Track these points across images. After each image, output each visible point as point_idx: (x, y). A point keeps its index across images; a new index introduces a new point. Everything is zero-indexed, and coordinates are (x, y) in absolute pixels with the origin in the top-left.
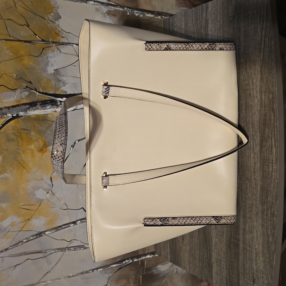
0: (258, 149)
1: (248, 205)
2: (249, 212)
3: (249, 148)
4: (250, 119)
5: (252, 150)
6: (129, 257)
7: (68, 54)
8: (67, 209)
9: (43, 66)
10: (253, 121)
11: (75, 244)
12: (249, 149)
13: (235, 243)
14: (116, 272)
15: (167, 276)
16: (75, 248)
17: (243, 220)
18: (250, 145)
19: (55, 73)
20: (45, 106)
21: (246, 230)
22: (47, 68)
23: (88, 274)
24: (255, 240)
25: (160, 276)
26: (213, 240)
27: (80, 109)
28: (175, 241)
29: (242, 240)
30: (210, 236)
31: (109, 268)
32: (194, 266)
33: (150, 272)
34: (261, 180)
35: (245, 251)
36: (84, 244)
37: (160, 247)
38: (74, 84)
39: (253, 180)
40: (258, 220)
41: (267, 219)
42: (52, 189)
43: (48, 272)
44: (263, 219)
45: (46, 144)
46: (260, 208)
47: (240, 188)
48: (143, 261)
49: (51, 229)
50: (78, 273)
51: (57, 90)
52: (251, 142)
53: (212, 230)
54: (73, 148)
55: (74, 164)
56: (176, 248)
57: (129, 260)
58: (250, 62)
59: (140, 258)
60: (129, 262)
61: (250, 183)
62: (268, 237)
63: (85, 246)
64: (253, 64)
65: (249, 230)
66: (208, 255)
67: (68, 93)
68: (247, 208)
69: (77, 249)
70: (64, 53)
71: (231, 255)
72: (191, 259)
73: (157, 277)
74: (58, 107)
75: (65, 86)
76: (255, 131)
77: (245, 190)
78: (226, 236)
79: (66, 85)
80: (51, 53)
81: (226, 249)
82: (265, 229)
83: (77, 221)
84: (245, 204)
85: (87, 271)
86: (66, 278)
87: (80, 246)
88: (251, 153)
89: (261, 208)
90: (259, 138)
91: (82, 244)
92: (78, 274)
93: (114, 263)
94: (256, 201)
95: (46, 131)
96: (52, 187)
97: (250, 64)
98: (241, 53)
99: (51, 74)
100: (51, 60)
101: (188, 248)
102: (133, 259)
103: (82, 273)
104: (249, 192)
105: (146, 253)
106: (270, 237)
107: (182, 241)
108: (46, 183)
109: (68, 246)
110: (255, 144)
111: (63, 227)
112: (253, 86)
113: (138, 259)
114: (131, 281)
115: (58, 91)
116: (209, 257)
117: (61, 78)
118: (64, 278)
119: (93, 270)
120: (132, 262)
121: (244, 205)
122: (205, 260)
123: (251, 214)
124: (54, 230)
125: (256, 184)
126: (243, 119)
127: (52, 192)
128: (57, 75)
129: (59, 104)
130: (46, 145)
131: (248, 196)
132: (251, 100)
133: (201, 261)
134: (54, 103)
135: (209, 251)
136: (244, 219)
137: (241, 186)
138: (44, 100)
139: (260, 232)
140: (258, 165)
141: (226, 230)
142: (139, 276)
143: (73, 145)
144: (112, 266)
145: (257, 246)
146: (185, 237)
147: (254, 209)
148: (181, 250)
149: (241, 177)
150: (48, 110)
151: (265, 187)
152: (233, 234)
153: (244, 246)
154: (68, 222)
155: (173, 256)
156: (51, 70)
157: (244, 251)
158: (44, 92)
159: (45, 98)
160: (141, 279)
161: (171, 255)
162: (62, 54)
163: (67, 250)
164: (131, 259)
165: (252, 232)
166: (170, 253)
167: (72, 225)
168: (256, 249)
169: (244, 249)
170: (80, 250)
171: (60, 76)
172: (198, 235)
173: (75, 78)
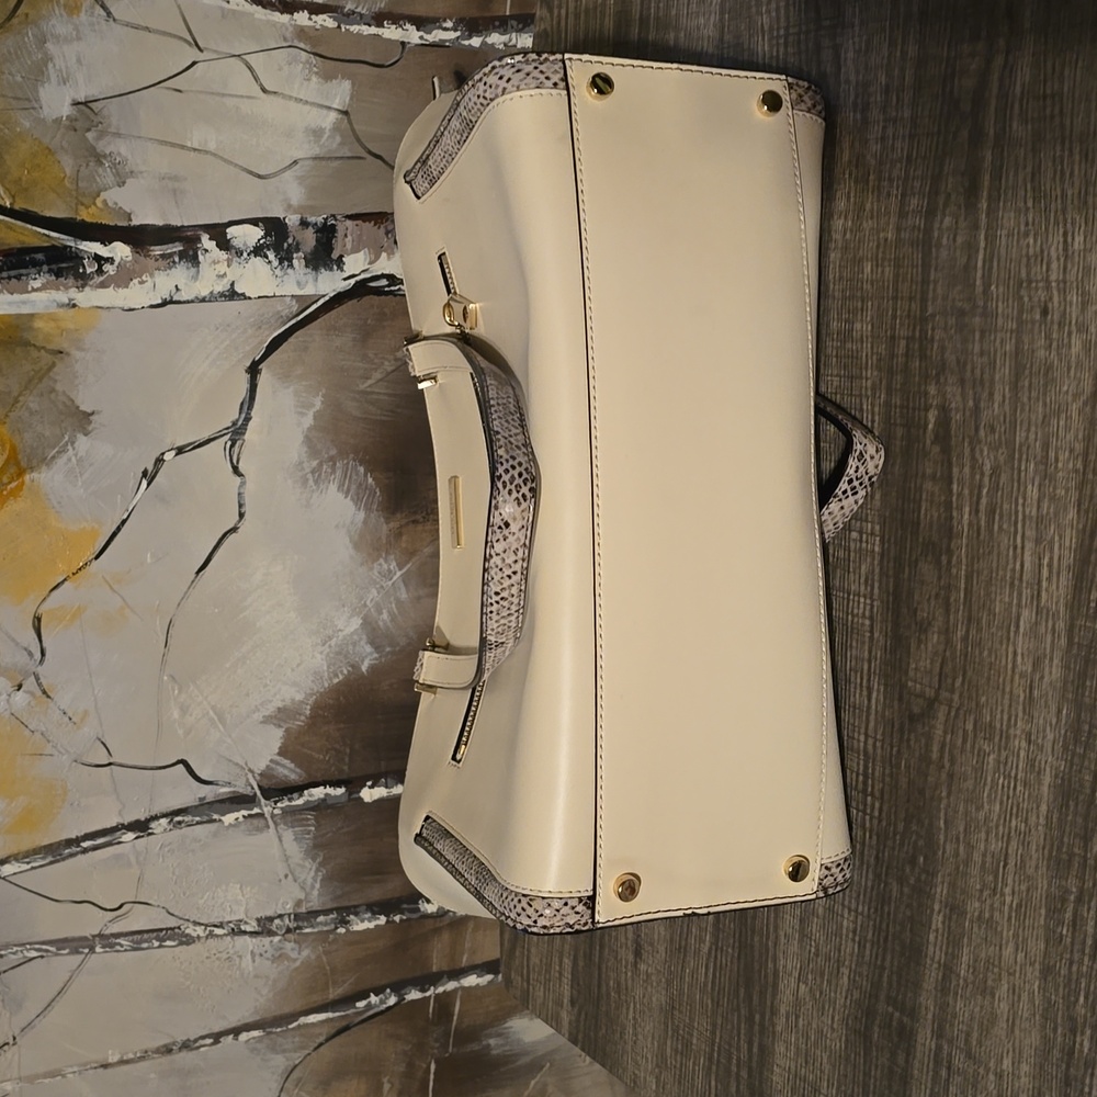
0: (1061, 591)
1: (977, 857)
2: (981, 891)
3: (1013, 578)
4: (1032, 436)
5: (1026, 593)
6: (383, 982)
7: (147, 29)
8: (110, 764)
9: (19, 79)
10: (1046, 446)
11: (139, 920)
12: (1012, 584)
13: (894, 1023)
14: (321, 1045)
15: (548, 1064)
16: (140, 938)
17: (943, 923)
18: (1022, 566)
19: (76, 120)
20: (21, 275)
21: (959, 975)
22: (37, 92)
23: (194, 1052)
24: (1001, 1028)
25: (519, 1063)
26: (781, 986)
27: (192, 301)
28: (601, 953)
29: (930, 1016)
30: (770, 965)
31: (290, 1027)
32: (680, 1082)
33: (475, 1047)
34: (1065, 748)
35: (944, 1073)
36: (182, 922)
37: (528, 966)
38: (170, 178)
39: (1020, 743)
40: (1025, 940)
41: (1072, 943)
42: (40, 670)
43: (7, 1044)
44: (1053, 939)
45: (20, 457)
46: (1042, 884)
47: (943, 767)
48: (444, 1001)
49: (27, 852)
50: (144, 1047)
51: (85, 201)
52: (1027, 554)
53: (783, 940)
54: (148, 485)
55: (149, 560)
56: (599, 987)
57: (381, 996)
58: (1063, 143)
59: (432, 988)
60: (382, 1002)
61: (999, 755)
62: (1073, 1031)
63: (187, 931)
64: (1077, 150)
65: (971, 978)
66: (755, 1050)
67: (136, 222)
68: (975, 871)
69: (145, 945)
70: (127, 25)
71: (867, 1074)
72: (669, 1050)
73: (502, 1070)
74: (83, 286)
75: (124, 183)
76: (1053, 498)
77: (969, 784)
78: (852, 981)
79: (129, 181)
80: (61, 15)
81: (847, 1040)
82: (1061, 989)
83: (155, 818)
84: (961, 848)
85: (188, 1040)
86: (91, 1072)
87: (161, 930)
88: (1019, 605)
89: (1050, 885)
90: (1070, 538)
91: (172, 923)
92: (146, 1052)
93: (315, 1005)
94: (1025, 844)
95: (21, 398)
96: (41, 662)
97: (1063, 150)
98: (1018, 89)
99: (58, 121)
100: (63, 55)
101: (658, 998)
102: (403, 992)
103: (167, 1050)
104: (989, 795)
105: (463, 965)
106: (1083, 1033)
107: (631, 958)
108: (13, 640)
109: (107, 932)
110: (1050, 566)
111: (85, 844)
112: (1065, 269)
113: (423, 990)
114: (387, 1087)
115: (87, 207)
116: (755, 1058)
117: (104, 146)
118: (80, 1072)
119: (217, 1037)
120: (395, 1005)
121: (957, 854)
122: (734, 1069)
123: (992, 906)
124: (43, 858)
125: (1031, 762)
126: (993, 430)
127: (40, 685)
128: (89, 130)
129: (89, 271)
130: (17, 463)
131: (981, 815)
132: (1048, 337)
133: (714, 1068)
134: (64, 265)
135: (762, 1032)
136: (950, 919)
137: (952, 761)
138: (19, 246)
139: (1032, 1001)
140: (1054, 672)
141: (852, 955)
142: (424, 1066)
143: (150, 469)
144: (303, 1020)
145: (1007, 1063)
146: (647, 947)
147: (1010, 881)
148: (623, 997)
149: (957, 716)
150: (34, 294)
151: (1082, 786)
152: (885, 979)
153: (939, 1048)
154: (112, 823)
155: (583, 1016)
156: (56, 102)
157: (936, 1073)
158: (17, 207)
159: (22, 238)
160: (432, 1077)
161: (576, 1010)
162: (117, 28)
163: (98, 949)
164: (392, 991)
165: (986, 991)
166: (573, 1003)
167: (130, 836)
168: (999, 1076)
169: (937, 1062)
170: (160, 946)
171: (102, 135)
172: (710, 949)
173: (178, 150)
